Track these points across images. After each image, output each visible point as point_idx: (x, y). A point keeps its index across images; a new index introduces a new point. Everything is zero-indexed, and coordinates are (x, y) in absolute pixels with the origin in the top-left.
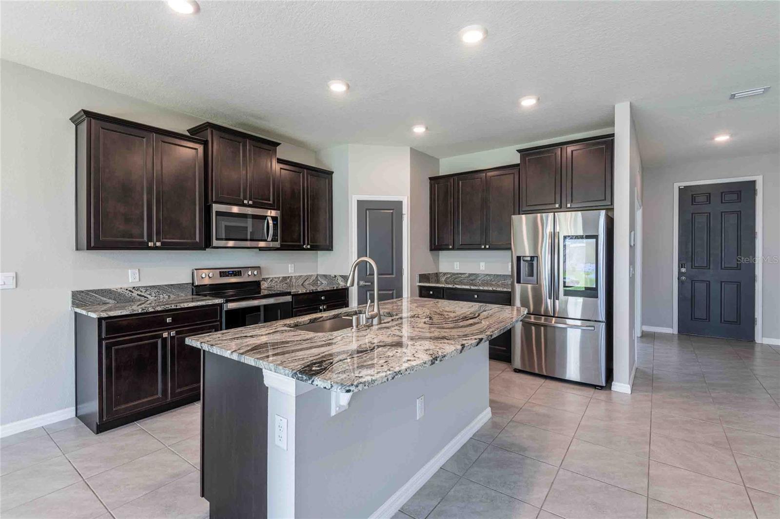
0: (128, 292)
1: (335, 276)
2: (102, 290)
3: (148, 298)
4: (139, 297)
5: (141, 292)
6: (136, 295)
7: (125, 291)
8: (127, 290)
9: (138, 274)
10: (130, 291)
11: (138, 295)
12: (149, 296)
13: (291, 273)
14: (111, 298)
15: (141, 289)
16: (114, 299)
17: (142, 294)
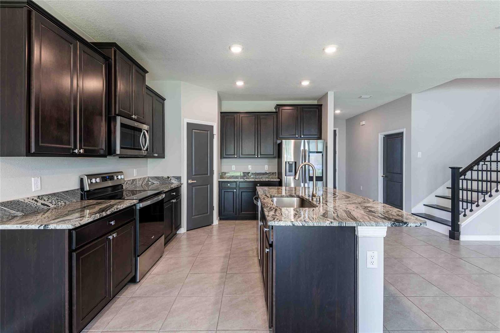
0: (34, 202)
1: (168, 177)
2: (11, 202)
3: (49, 207)
4: (42, 206)
5: (44, 201)
6: (41, 205)
7: (32, 201)
8: (33, 199)
9: (40, 182)
10: (36, 201)
11: (42, 204)
12: (50, 205)
13: (135, 176)
14: (18, 211)
15: (44, 198)
16: (22, 211)
17: (46, 203)
